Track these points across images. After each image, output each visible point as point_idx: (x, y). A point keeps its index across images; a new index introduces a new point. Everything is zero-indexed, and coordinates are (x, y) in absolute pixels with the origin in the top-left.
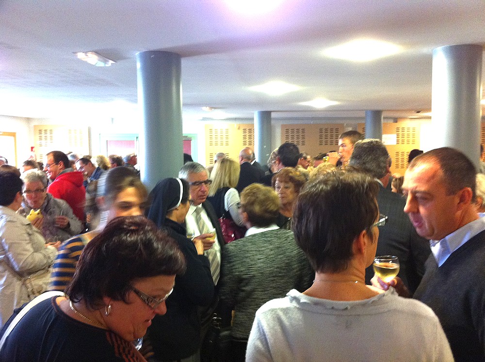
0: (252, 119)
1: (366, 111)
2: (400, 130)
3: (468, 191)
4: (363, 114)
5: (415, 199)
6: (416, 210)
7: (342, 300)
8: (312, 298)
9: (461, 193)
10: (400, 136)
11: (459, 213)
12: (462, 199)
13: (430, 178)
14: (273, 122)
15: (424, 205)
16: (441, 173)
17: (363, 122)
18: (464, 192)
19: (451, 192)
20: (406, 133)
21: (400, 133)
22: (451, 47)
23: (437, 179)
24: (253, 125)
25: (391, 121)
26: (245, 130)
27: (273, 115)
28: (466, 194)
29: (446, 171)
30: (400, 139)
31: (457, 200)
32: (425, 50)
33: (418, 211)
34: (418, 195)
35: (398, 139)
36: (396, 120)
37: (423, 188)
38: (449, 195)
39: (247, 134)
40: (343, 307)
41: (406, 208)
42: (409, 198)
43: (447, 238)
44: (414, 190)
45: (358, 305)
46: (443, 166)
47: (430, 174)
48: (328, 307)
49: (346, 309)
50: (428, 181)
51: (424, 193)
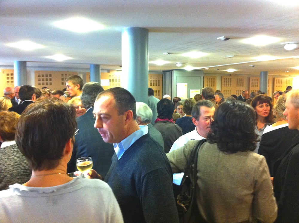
0: (13, 66)
1: (90, 64)
2: (112, 77)
3: (131, 112)
4: (88, 66)
5: (100, 118)
6: (101, 126)
7: (50, 186)
8: (30, 187)
9: (126, 113)
10: (112, 81)
11: (126, 126)
12: (128, 118)
13: (108, 105)
14: (28, 69)
15: (106, 122)
16: (114, 101)
17: (88, 71)
18: (128, 113)
19: (121, 113)
20: (115, 79)
21: (112, 79)
22: (131, 28)
23: (112, 105)
24: (13, 70)
25: (106, 72)
26: (8, 74)
27: (28, 64)
28: (130, 114)
29: (117, 100)
30: (112, 82)
31: (125, 118)
32: (117, 29)
33: (102, 127)
34: (102, 116)
35: (110, 82)
36: (109, 71)
37: (104, 111)
38: (120, 115)
39: (10, 76)
40: (51, 191)
41: (95, 125)
42: (97, 118)
43: (122, 142)
44: (99, 113)
45: (61, 188)
46: (115, 97)
47: (108, 103)
48: (40, 192)
49: (53, 192)
50: (107, 107)
51: (105, 114)
